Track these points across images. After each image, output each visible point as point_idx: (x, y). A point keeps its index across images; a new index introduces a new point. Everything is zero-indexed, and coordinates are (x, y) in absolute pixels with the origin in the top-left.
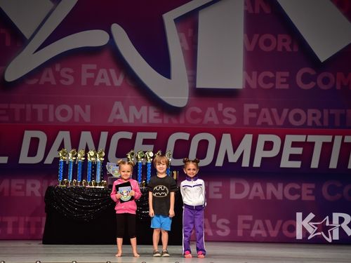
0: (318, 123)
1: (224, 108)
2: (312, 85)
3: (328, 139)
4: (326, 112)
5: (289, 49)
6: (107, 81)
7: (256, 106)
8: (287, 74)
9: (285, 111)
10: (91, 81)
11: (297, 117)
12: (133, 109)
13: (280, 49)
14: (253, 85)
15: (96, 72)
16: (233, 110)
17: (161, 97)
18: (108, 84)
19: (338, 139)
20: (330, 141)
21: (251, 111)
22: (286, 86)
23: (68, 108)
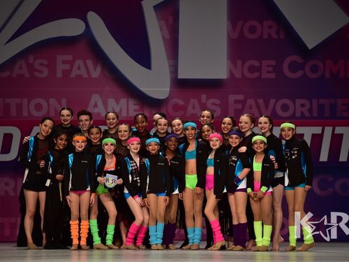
0: (307, 114)
1: (207, 99)
2: (300, 73)
3: (318, 130)
4: (315, 102)
5: (275, 36)
6: (83, 72)
7: (241, 97)
8: (273, 62)
9: (272, 101)
10: (66, 73)
11: (285, 108)
12: (111, 102)
13: (265, 36)
14: (238, 75)
15: (72, 63)
16: (218, 102)
17: (142, 89)
18: (85, 76)
19: (328, 130)
20: (320, 132)
21: (236, 102)
22: (273, 76)
23: (43, 102)
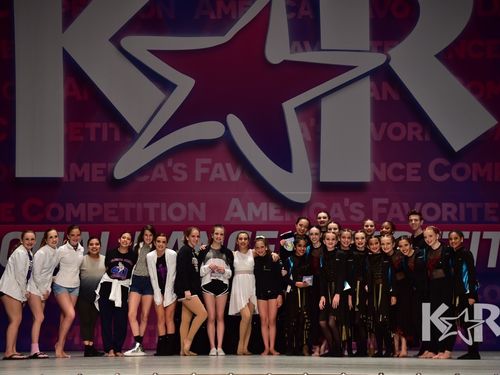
0: (454, 218)
1: (350, 203)
2: (447, 176)
4: (462, 205)
5: (420, 138)
6: (223, 176)
7: (385, 201)
8: (418, 165)
9: (418, 205)
10: (205, 177)
11: (431, 212)
12: (251, 206)
13: (410, 138)
14: (382, 178)
15: (211, 167)
16: (361, 206)
17: (283, 193)
18: (225, 179)
19: (476, 236)
20: (468, 237)
21: (380, 205)
22: (418, 179)
23: (181, 206)
